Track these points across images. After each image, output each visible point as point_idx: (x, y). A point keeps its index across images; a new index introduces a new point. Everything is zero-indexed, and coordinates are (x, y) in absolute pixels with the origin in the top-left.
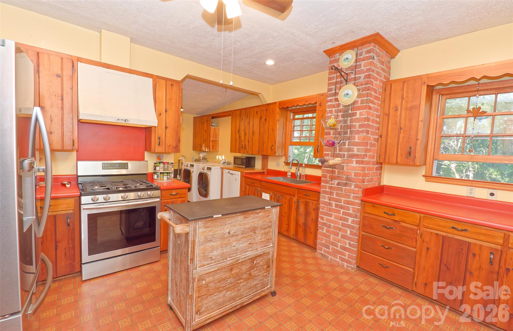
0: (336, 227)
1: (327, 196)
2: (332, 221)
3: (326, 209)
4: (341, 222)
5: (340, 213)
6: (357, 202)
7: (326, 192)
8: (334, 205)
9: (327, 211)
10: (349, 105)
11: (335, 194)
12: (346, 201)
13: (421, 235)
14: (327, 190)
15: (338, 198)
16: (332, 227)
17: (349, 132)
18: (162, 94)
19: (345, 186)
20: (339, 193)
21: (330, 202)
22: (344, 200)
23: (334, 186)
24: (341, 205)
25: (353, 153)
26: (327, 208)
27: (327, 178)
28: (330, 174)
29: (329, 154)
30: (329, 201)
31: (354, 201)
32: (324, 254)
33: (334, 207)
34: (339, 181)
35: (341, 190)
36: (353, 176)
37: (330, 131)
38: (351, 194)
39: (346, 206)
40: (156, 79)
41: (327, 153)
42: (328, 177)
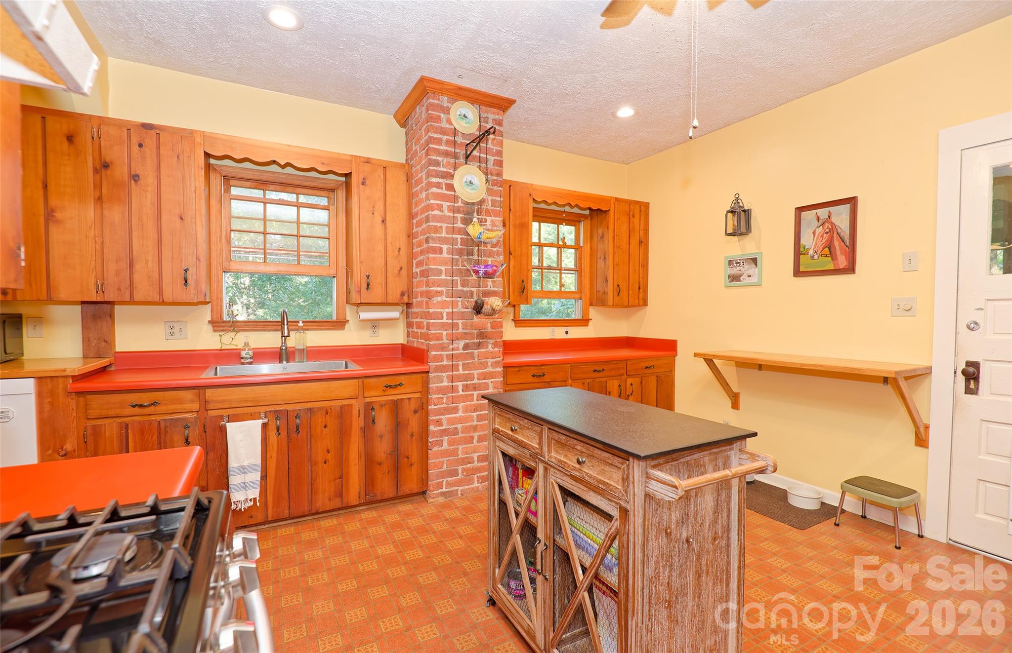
0: (467, 427)
1: (444, 374)
2: (460, 420)
3: (444, 401)
4: (475, 414)
5: (473, 399)
6: (498, 371)
7: (443, 369)
8: (460, 389)
9: (447, 406)
11: (461, 368)
12: (482, 373)
14: (445, 363)
15: (467, 372)
16: (460, 430)
17: (475, 251)
19: (478, 349)
20: (469, 363)
21: (453, 384)
22: (478, 374)
23: (458, 352)
24: (473, 384)
25: (486, 289)
26: (447, 398)
27: (442, 340)
28: (448, 331)
29: (442, 291)
30: (450, 384)
31: (494, 370)
32: (448, 492)
33: (461, 393)
34: (467, 341)
35: (472, 356)
36: (489, 329)
37: (442, 246)
38: (488, 360)
39: (482, 383)
41: (439, 289)
42: (444, 337)
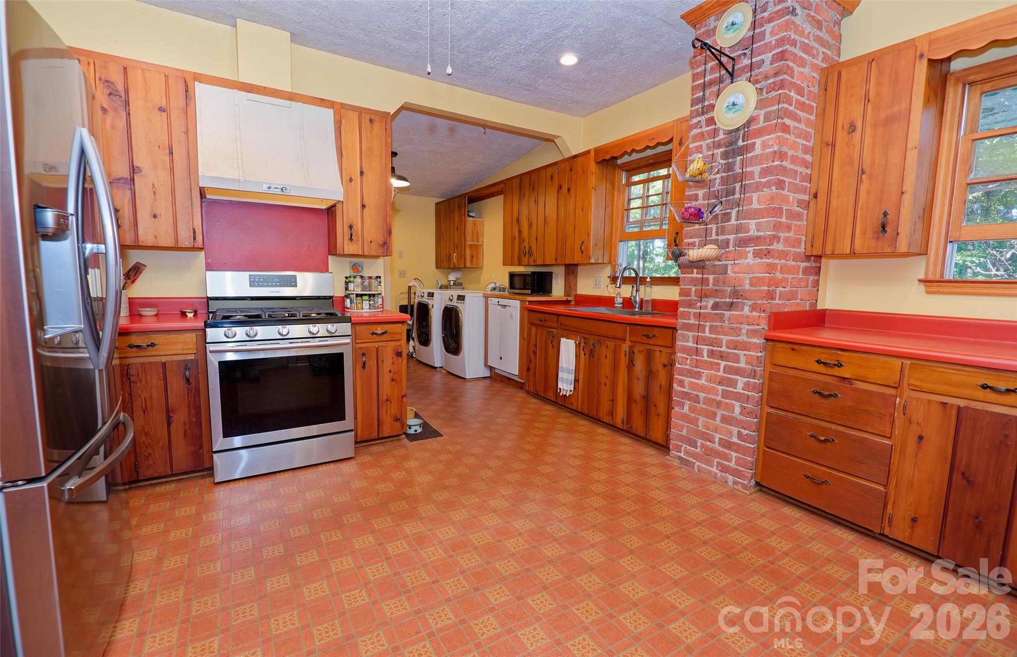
0: (709, 399)
1: (690, 334)
2: (702, 388)
3: (688, 362)
4: (720, 388)
5: (720, 369)
6: (755, 343)
7: (688, 327)
8: (705, 353)
9: (690, 368)
10: (738, 129)
11: (707, 330)
12: (733, 341)
13: (905, 408)
14: (692, 321)
15: (715, 336)
16: (701, 399)
17: (738, 188)
18: (352, 138)
19: (730, 310)
20: (717, 326)
21: (699, 346)
22: (728, 341)
23: (706, 311)
24: (720, 351)
25: (746, 235)
26: (691, 360)
27: (690, 296)
28: (697, 287)
29: (695, 242)
30: (695, 345)
31: (749, 340)
32: (685, 459)
33: (706, 358)
34: (717, 300)
35: (721, 318)
36: (747, 287)
37: (697, 192)
38: (742, 326)
39: (731, 353)
40: (340, 110)
41: (691, 240)
42: (693, 293)
